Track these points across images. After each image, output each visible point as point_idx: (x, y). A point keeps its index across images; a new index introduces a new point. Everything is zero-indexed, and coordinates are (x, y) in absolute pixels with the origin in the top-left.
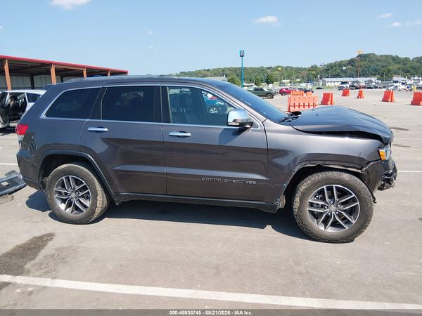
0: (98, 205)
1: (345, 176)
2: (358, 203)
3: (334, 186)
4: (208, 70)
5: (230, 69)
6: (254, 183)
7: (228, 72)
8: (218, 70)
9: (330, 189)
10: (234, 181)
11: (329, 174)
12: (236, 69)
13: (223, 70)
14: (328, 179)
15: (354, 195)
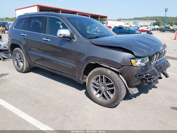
0: (24, 66)
1: (109, 72)
2: (114, 88)
3: (104, 76)
4: (148, 17)
5: (159, 17)
6: (71, 67)
7: (158, 19)
8: (153, 17)
9: (102, 77)
10: (64, 65)
11: (102, 69)
12: (162, 18)
13: (156, 18)
14: (101, 72)
15: (113, 83)
